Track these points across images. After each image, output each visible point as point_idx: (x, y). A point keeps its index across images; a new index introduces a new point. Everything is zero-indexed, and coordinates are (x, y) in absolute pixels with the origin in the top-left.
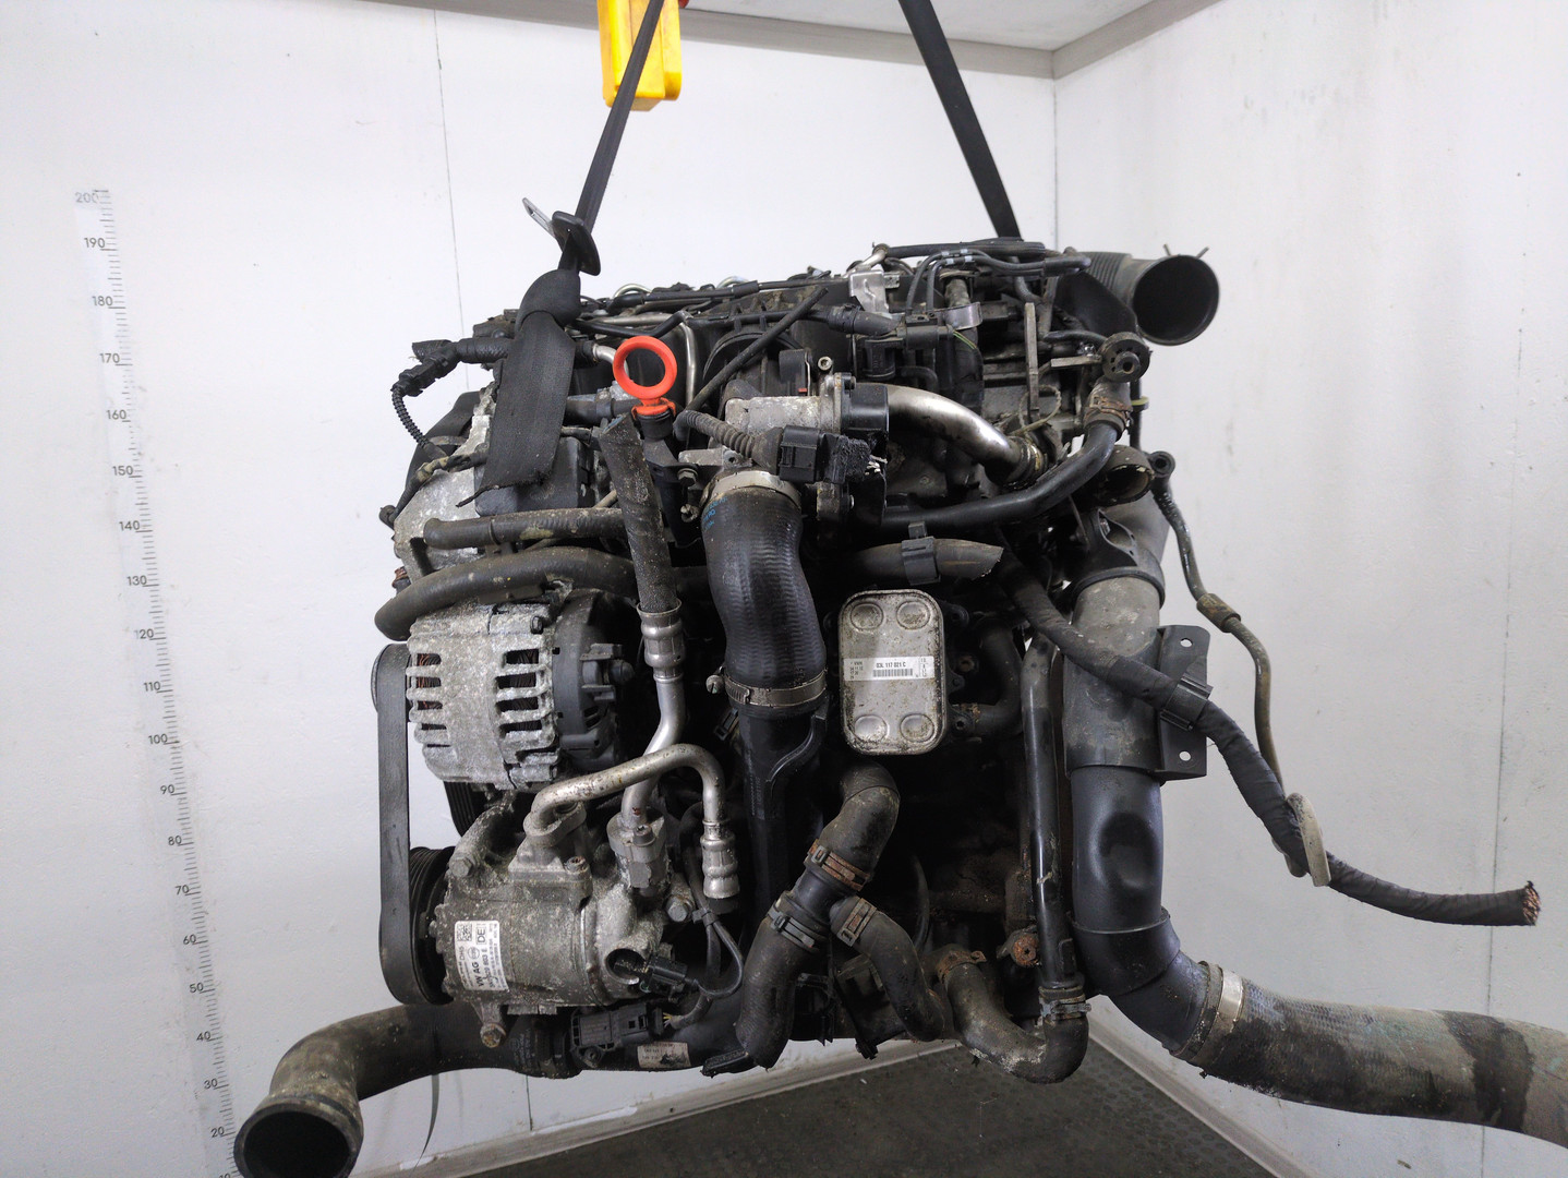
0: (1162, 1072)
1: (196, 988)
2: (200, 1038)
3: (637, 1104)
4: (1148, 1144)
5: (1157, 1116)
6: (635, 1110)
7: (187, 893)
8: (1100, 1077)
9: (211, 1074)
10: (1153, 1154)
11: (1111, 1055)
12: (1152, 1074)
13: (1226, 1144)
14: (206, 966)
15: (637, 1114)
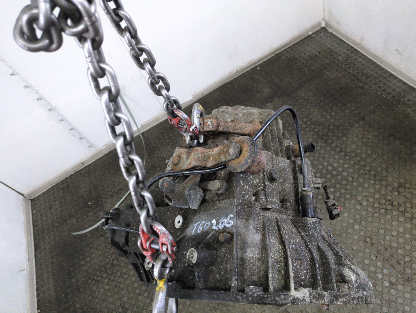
0: (357, 43)
1: (50, 110)
2: (60, 121)
3: (192, 96)
4: (352, 72)
5: (355, 60)
6: (192, 97)
7: (28, 87)
8: (335, 48)
9: (70, 127)
10: (353, 75)
11: (339, 38)
12: (354, 44)
13: (378, 66)
14: (49, 104)
15: (193, 98)
